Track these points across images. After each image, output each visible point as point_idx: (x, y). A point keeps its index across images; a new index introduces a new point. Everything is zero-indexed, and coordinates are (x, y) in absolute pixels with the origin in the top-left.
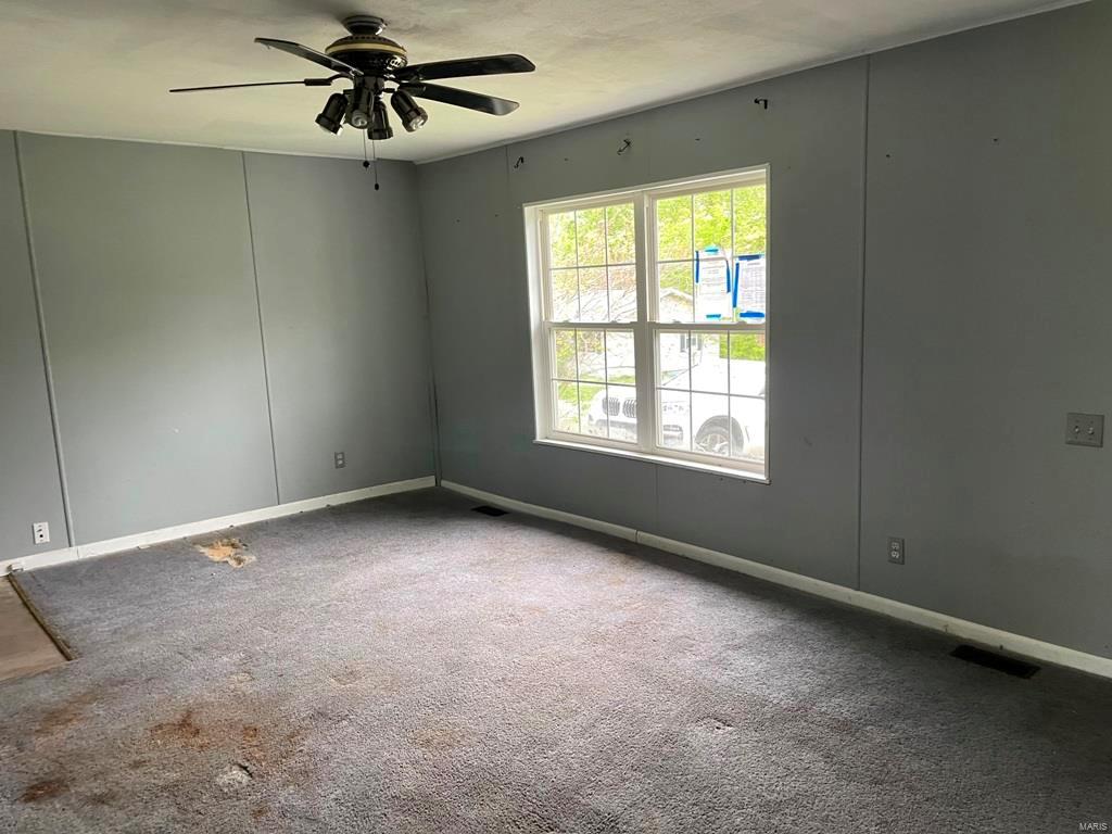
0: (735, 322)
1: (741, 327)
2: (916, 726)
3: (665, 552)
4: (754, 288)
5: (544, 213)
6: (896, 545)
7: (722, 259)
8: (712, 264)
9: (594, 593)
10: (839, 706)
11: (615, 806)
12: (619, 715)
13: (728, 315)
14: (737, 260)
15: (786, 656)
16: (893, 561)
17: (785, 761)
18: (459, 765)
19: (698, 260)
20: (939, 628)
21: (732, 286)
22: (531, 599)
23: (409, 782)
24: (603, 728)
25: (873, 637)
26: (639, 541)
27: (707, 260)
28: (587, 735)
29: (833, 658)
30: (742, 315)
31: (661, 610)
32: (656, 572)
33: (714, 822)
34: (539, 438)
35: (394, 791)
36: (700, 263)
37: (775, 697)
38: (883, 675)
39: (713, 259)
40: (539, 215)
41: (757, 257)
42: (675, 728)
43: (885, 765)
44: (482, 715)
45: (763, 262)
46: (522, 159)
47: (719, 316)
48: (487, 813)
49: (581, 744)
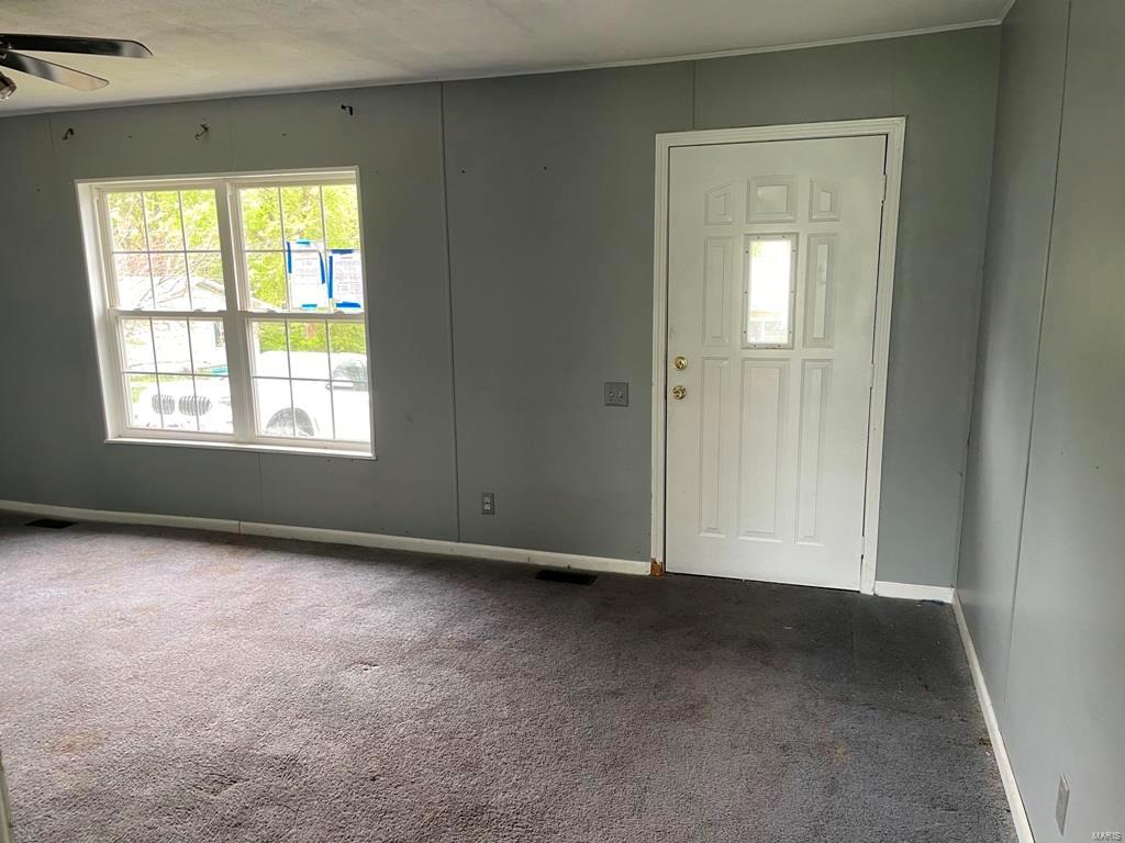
0: (332, 312)
1: (338, 316)
2: (521, 633)
3: (273, 538)
4: (348, 280)
5: (102, 192)
6: (488, 500)
7: (314, 251)
8: (305, 255)
9: (209, 584)
10: (461, 631)
11: (291, 748)
12: (272, 679)
13: (325, 305)
14: (331, 254)
15: (409, 603)
16: (486, 513)
17: (429, 679)
18: (115, 758)
19: (289, 251)
20: (522, 561)
21: (327, 276)
22: (136, 601)
23: (64, 783)
24: (258, 695)
25: (475, 577)
26: (242, 532)
27: (300, 251)
28: (244, 702)
29: (449, 597)
30: (338, 305)
31: (285, 589)
32: (270, 556)
33: (382, 737)
34: (111, 437)
35: (50, 794)
36: (292, 254)
37: (409, 635)
38: (490, 602)
39: (305, 251)
40: (95, 192)
41: (350, 251)
42: (328, 677)
43: (504, 664)
44: (124, 710)
45: (357, 257)
46: (71, 131)
47: (315, 306)
48: (162, 786)
49: (241, 711)
